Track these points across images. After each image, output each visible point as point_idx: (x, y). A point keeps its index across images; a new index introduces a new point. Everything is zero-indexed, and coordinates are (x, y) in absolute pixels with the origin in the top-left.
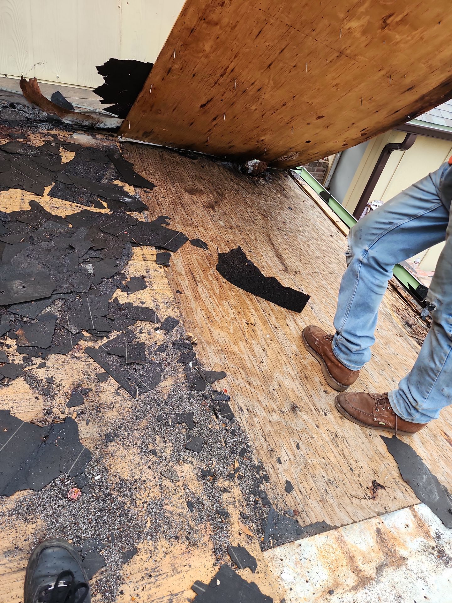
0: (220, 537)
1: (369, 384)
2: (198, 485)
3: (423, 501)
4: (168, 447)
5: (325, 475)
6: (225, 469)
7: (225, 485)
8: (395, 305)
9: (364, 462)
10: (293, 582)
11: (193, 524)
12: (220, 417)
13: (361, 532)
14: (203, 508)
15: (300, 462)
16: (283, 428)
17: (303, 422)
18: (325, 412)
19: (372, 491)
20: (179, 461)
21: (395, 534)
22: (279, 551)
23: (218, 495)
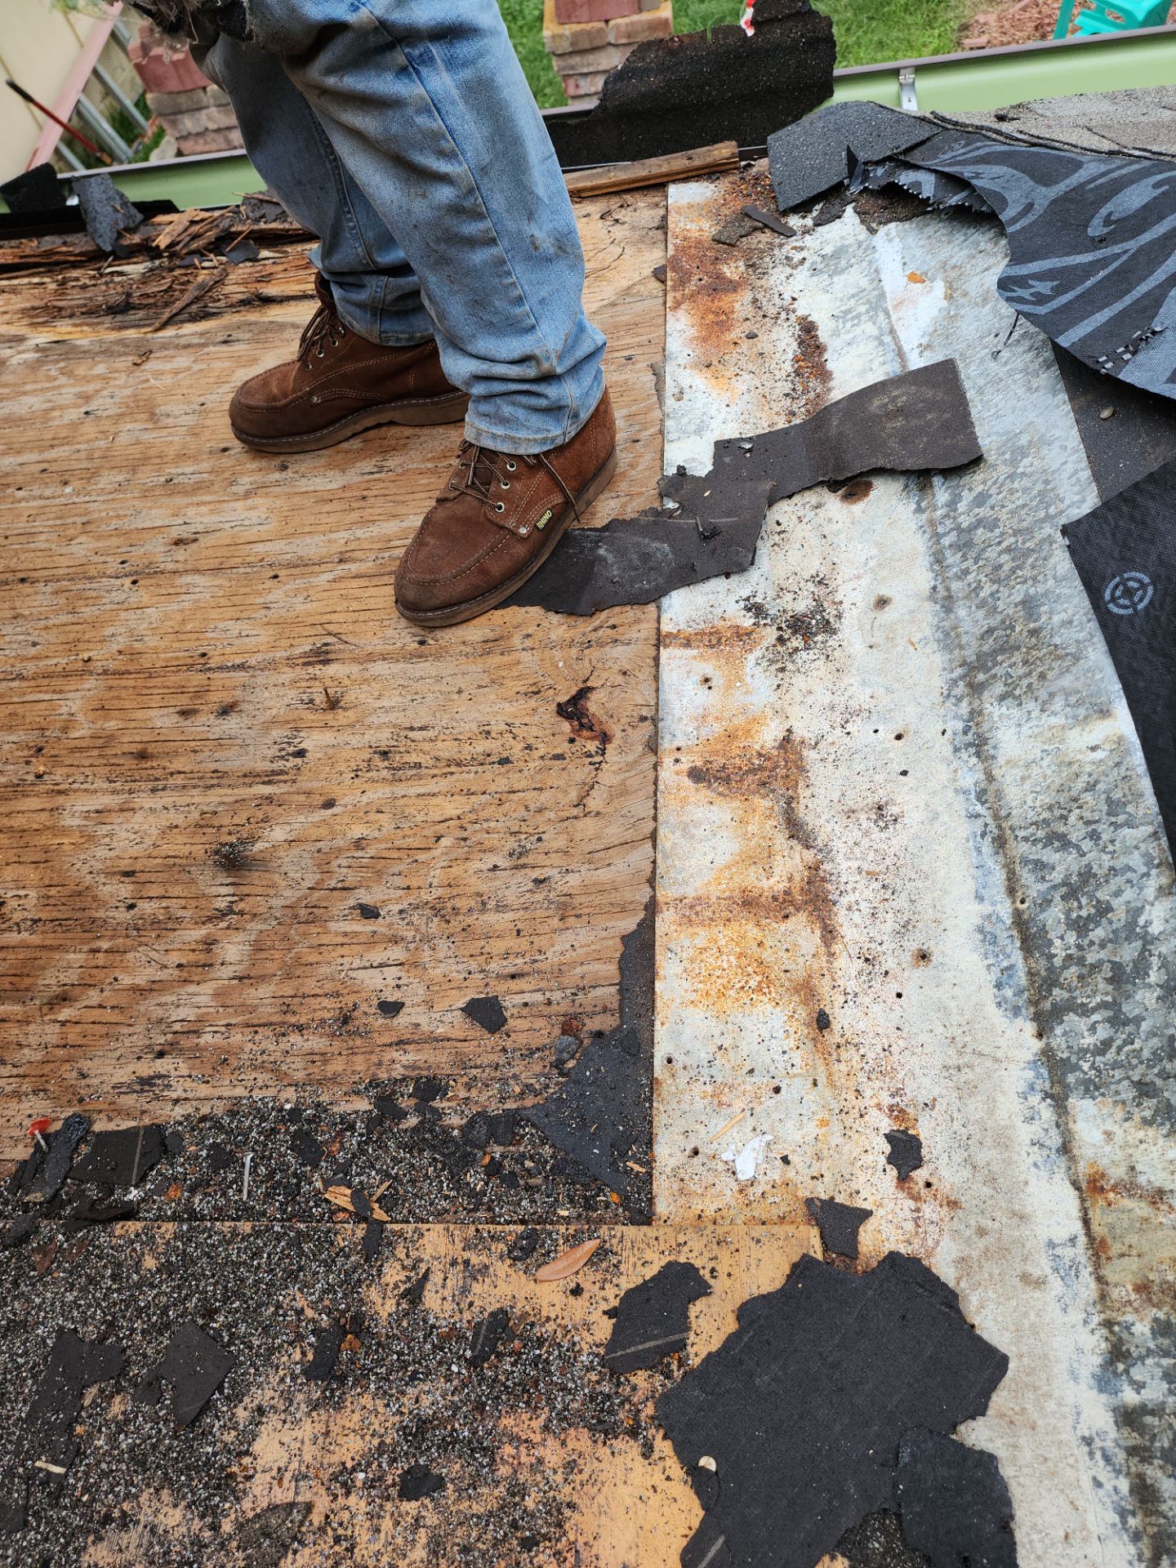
0: (564, 1388)
1: (259, 548)
2: (356, 1417)
3: (655, 596)
4: (157, 1512)
5: (491, 860)
6: (340, 1260)
7: (396, 1286)
8: (28, 305)
9: (498, 709)
10: (768, 1144)
11: (489, 1498)
12: (134, 1194)
13: (685, 829)
14: (444, 1423)
15: (423, 928)
16: (286, 938)
17: (295, 851)
18: (291, 749)
19: (585, 733)
20: (232, 1476)
21: (718, 728)
22: (667, 1151)
23: (421, 1334)
